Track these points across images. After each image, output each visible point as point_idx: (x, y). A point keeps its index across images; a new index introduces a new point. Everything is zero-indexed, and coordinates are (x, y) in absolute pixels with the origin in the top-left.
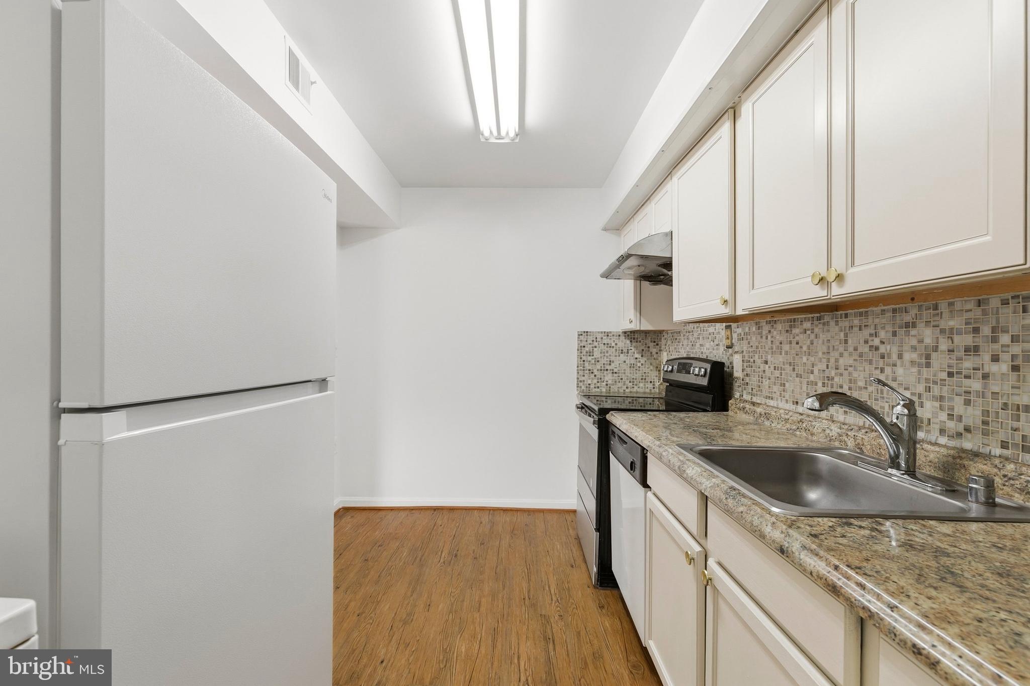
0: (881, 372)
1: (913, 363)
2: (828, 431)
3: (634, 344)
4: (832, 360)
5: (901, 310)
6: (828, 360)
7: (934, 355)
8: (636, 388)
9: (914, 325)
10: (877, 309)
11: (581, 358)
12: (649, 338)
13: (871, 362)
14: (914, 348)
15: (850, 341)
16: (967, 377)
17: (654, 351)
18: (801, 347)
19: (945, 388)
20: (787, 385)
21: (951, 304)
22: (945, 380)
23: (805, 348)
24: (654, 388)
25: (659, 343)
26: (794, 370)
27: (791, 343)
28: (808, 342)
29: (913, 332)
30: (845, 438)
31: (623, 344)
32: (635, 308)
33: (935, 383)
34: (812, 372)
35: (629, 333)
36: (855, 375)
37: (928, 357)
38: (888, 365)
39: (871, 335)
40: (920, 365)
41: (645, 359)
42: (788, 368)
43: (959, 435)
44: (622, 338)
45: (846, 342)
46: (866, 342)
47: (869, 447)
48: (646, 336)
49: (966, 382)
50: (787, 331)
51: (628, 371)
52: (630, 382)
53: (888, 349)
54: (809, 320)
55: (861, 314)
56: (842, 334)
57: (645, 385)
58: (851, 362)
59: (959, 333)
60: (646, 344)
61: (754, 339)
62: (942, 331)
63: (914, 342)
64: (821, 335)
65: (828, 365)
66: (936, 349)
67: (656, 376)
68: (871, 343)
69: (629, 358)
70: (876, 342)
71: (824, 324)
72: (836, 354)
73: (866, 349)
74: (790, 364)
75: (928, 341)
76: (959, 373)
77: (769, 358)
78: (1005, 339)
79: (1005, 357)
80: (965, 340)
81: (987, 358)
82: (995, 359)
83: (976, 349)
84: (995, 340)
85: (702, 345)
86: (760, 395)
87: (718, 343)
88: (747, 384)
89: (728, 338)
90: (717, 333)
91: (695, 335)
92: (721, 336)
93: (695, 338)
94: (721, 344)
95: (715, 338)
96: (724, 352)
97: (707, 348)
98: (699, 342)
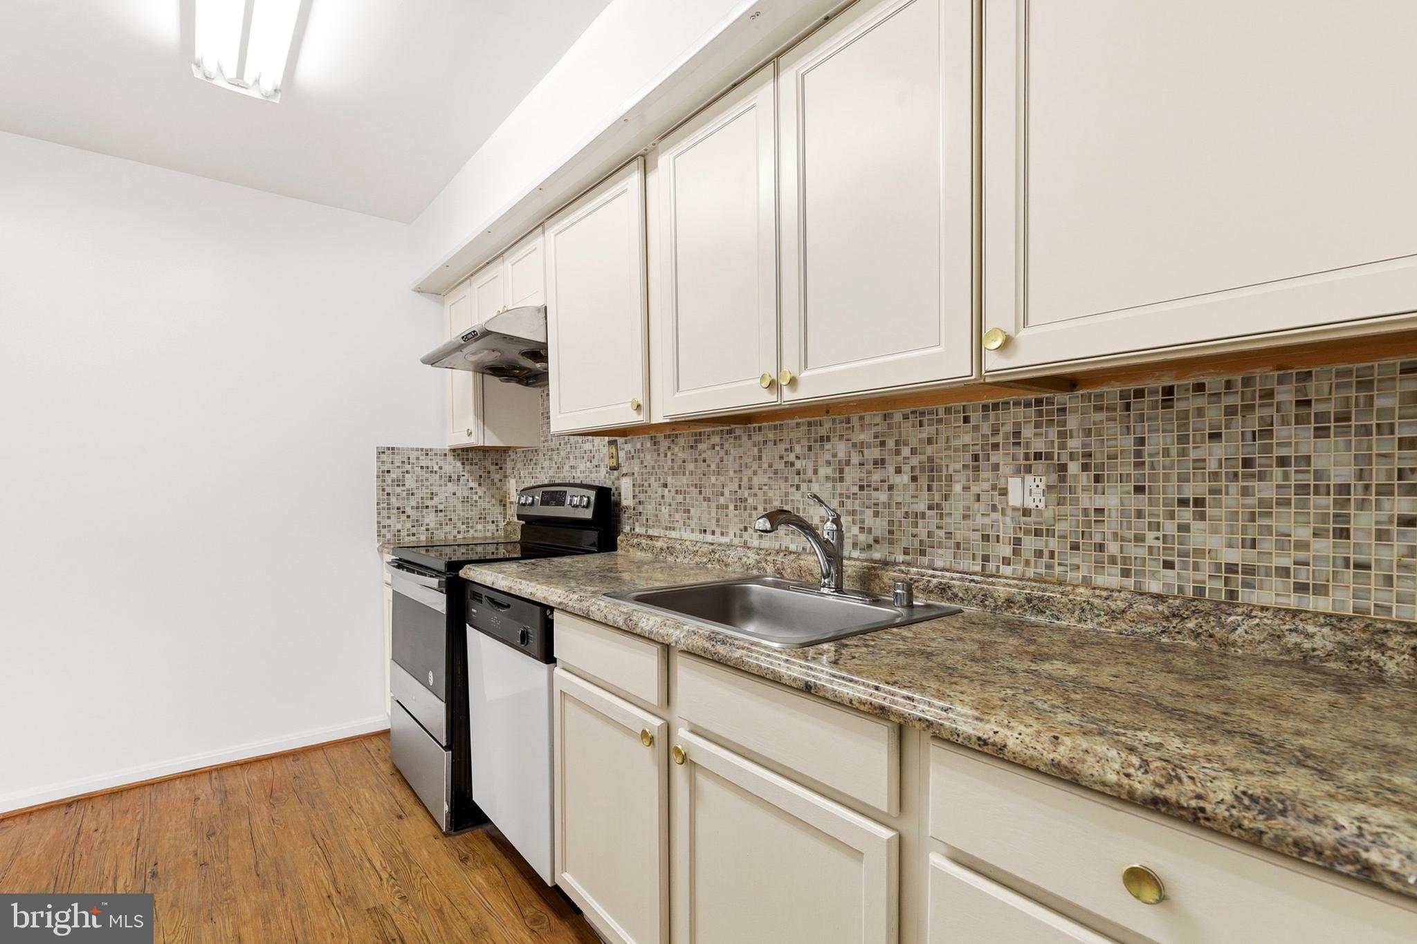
1: (827, 478)
2: (745, 559)
3: (468, 468)
4: (745, 479)
5: (815, 424)
6: (741, 480)
7: (847, 469)
8: (472, 531)
9: (828, 439)
10: (792, 422)
11: (383, 490)
12: (490, 459)
13: (786, 479)
14: (828, 463)
15: (764, 457)
16: (876, 489)
17: (497, 477)
18: (709, 466)
20: (692, 511)
21: (861, 418)
22: (856, 494)
23: (713, 467)
24: (497, 530)
25: (504, 466)
26: (700, 492)
27: (696, 461)
28: (717, 460)
29: (828, 446)
31: (451, 467)
32: (476, 415)
33: (848, 497)
34: (722, 494)
35: (460, 452)
36: (771, 494)
37: (841, 471)
39: (786, 450)
40: (834, 480)
41: (484, 489)
42: (694, 491)
43: (870, 547)
44: (450, 458)
45: (760, 458)
46: (781, 457)
47: (789, 570)
48: (485, 455)
49: (875, 494)
50: (692, 447)
51: (459, 507)
52: (463, 523)
53: (804, 464)
54: (718, 434)
55: (775, 428)
56: (756, 450)
57: (484, 527)
58: (766, 480)
59: (869, 446)
60: (485, 468)
61: (648, 457)
62: (854, 445)
63: (828, 457)
64: (732, 452)
65: (740, 485)
66: (848, 463)
67: (500, 513)
68: (786, 459)
69: (460, 487)
71: (735, 438)
72: (750, 472)
73: (781, 465)
74: (696, 486)
75: (842, 455)
76: (869, 486)
77: (669, 479)
78: (906, 451)
79: (906, 468)
80: (874, 453)
81: (892, 470)
82: (898, 471)
83: (883, 461)
84: (898, 453)
85: (574, 467)
86: (658, 526)
87: (597, 464)
88: (640, 514)
89: (612, 457)
90: (596, 451)
91: (562, 454)
92: (602, 455)
93: (562, 458)
94: (603, 464)
95: (593, 457)
96: (607, 475)
97: (581, 472)
98: (569, 463)
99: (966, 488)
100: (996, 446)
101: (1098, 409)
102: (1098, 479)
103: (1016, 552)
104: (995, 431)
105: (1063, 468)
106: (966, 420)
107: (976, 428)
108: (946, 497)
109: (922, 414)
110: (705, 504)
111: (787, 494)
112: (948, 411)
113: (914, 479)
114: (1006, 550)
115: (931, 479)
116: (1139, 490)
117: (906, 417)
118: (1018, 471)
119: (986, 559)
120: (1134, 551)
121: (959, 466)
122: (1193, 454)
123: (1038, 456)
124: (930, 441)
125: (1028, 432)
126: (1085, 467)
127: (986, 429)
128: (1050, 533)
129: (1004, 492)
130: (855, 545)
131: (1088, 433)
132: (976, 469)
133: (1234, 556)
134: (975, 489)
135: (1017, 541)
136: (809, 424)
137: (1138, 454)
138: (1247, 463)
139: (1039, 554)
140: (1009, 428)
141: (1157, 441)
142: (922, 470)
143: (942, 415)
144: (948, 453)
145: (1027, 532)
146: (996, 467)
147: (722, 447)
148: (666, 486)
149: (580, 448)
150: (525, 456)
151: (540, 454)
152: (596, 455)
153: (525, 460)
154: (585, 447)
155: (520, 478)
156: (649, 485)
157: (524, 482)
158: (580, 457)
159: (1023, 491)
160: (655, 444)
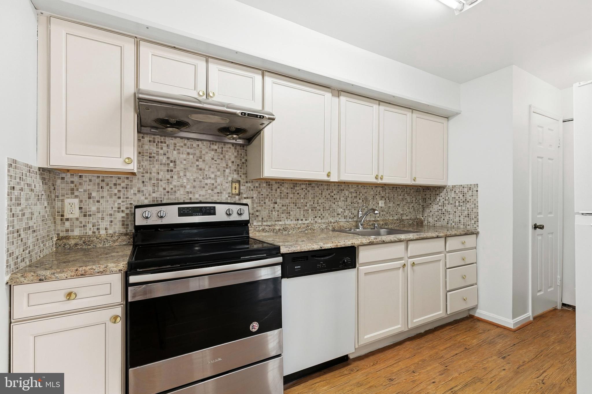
0: (334, 204)
1: (343, 201)
2: (321, 227)
3: (44, 187)
4: (316, 201)
5: (340, 185)
12: (51, 180)
13: (331, 201)
14: (343, 196)
16: (355, 203)
17: (53, 197)
18: (300, 196)
19: (350, 207)
21: (352, 186)
23: (302, 196)
26: (296, 205)
27: (294, 193)
28: (304, 193)
29: (343, 192)
30: (328, 227)
31: (39, 186)
33: (348, 206)
34: (306, 206)
35: (41, 172)
36: (325, 205)
37: (347, 199)
38: (336, 201)
39: (331, 192)
40: (345, 201)
41: (49, 208)
42: (292, 205)
43: (353, 218)
44: (38, 177)
45: (322, 194)
46: (329, 194)
48: (50, 176)
50: (292, 188)
51: (41, 226)
52: (42, 243)
53: (336, 197)
54: (304, 184)
55: (327, 185)
56: (320, 192)
58: (323, 201)
60: (50, 188)
62: (350, 192)
63: (343, 195)
64: (311, 191)
65: (314, 203)
66: (348, 197)
68: (330, 195)
69: (42, 207)
71: (312, 187)
72: (317, 198)
73: (329, 197)
74: (294, 203)
75: (347, 195)
76: (353, 203)
77: (278, 201)
78: (361, 195)
79: (361, 199)
80: (354, 195)
81: (358, 198)
82: (360, 199)
83: (356, 197)
84: (360, 195)
85: (191, 192)
86: (270, 221)
87: (219, 192)
88: (257, 216)
89: (235, 189)
90: (219, 185)
91: (174, 183)
92: (224, 187)
93: (175, 186)
94: (224, 192)
95: (216, 188)
96: (229, 198)
97: (200, 195)
98: (185, 190)
99: (372, 203)
100: (377, 195)
101: (390, 189)
102: (390, 201)
103: (380, 215)
104: (377, 192)
105: (386, 199)
106: (372, 189)
107: (374, 190)
109: (365, 186)
110: (298, 209)
111: (331, 205)
112: (369, 186)
113: (363, 201)
114: (378, 215)
115: (366, 201)
117: (361, 187)
118: (380, 200)
119: (375, 217)
120: (394, 213)
121: (370, 198)
122: (399, 198)
123: (382, 197)
124: (366, 192)
125: (381, 192)
126: (388, 199)
128: (384, 211)
129: (378, 204)
130: (350, 218)
131: (388, 192)
132: (374, 199)
133: (402, 212)
134: (373, 203)
135: (380, 213)
136: (338, 185)
137: (394, 197)
138: (403, 199)
139: (383, 215)
140: (378, 191)
141: (396, 195)
142: (364, 199)
143: (368, 187)
144: (369, 195)
145: (381, 211)
146: (377, 199)
147: (306, 189)
148: (276, 203)
149: (201, 182)
150: (103, 181)
151: (135, 181)
152: (219, 187)
153: (103, 184)
154: (206, 181)
155: (90, 198)
156: (265, 203)
157: (98, 202)
158: (200, 187)
159: (381, 203)
160: (269, 185)
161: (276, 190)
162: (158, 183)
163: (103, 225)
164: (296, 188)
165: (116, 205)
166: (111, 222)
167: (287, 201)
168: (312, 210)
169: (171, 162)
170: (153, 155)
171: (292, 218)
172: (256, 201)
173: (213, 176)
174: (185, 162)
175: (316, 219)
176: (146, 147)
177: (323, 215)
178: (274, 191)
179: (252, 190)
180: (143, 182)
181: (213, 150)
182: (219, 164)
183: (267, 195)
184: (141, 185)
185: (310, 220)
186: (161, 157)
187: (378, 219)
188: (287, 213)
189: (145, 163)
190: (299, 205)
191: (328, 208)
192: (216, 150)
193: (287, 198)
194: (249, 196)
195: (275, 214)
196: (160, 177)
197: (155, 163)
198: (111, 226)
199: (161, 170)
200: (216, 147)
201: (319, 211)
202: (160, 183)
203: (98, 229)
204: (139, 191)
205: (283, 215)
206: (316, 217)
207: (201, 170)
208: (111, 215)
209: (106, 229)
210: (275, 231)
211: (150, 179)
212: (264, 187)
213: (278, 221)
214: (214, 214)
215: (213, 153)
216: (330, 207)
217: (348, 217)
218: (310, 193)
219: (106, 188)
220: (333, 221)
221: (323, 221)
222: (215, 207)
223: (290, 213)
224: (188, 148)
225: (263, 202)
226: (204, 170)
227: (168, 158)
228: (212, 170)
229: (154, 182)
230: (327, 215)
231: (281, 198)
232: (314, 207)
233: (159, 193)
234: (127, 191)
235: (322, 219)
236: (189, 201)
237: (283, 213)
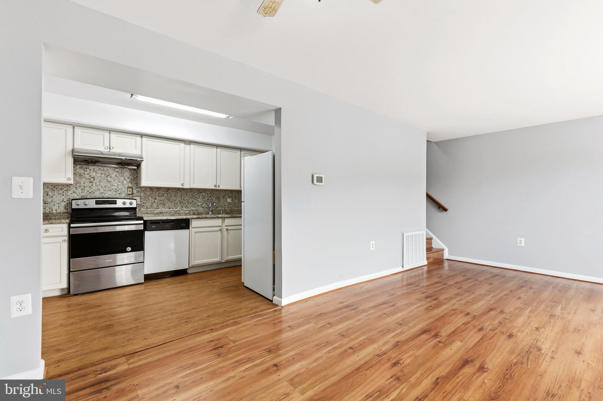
0: (195, 200)
1: (202, 198)
2: (185, 212)
4: (183, 198)
7: (205, 197)
9: (202, 192)
13: (193, 198)
14: (202, 196)
15: (188, 194)
18: (172, 195)
20: (166, 204)
23: (173, 195)
26: (169, 201)
27: (168, 194)
28: (174, 194)
29: (202, 193)
33: (205, 201)
36: (189, 201)
38: (197, 199)
42: (166, 200)
45: (187, 194)
50: (166, 191)
58: (188, 198)
62: (207, 194)
63: (202, 195)
65: (181, 199)
66: (205, 196)
70: (194, 195)
71: (180, 192)
72: (184, 197)
73: (192, 196)
74: (167, 199)
75: (204, 195)
76: (209, 200)
77: (157, 198)
78: (215, 195)
80: (210, 195)
81: (212, 197)
82: (214, 198)
83: (211, 196)
84: (213, 195)
85: (103, 193)
86: (152, 208)
87: (120, 193)
88: (144, 206)
89: (130, 191)
90: (120, 189)
91: (93, 188)
92: (123, 190)
93: (94, 190)
94: (123, 193)
95: (118, 191)
96: (126, 196)
97: (108, 195)
98: (99, 192)
102: (236, 199)
105: (233, 198)
106: (223, 192)
108: (220, 201)
109: (217, 190)
110: (171, 203)
113: (216, 199)
114: (227, 207)
115: (218, 199)
116: (239, 200)
118: (228, 198)
119: (225, 208)
123: (230, 196)
124: (218, 194)
125: (229, 194)
127: (225, 193)
128: (231, 205)
129: (227, 200)
130: (206, 208)
131: (235, 194)
132: (224, 198)
134: (224, 200)
135: (228, 206)
139: (230, 207)
140: (227, 193)
142: (217, 197)
143: (220, 191)
144: (220, 196)
146: (226, 197)
147: (176, 192)
148: (156, 199)
149: (109, 187)
150: (54, 187)
151: (71, 187)
152: (120, 190)
153: (55, 189)
154: (112, 187)
155: (47, 195)
156: (148, 199)
157: (52, 197)
158: (109, 190)
159: (229, 200)
160: (151, 189)
161: (156, 192)
162: (85, 188)
163: (54, 208)
164: (169, 191)
165: (61, 199)
166: (59, 207)
167: (163, 198)
168: (180, 203)
169: (92, 178)
170: (81, 174)
171: (166, 207)
172: (143, 198)
173: (116, 185)
174: (100, 178)
175: (183, 208)
176: (78, 171)
177: (188, 206)
178: (154, 193)
179: (140, 192)
180: (76, 188)
181: (116, 172)
182: (119, 179)
183: (150, 195)
184: (75, 189)
185: (178, 208)
186: (86, 176)
187: (227, 209)
188: (163, 204)
189: (77, 179)
190: (172, 200)
191: (191, 202)
192: (118, 172)
193: (163, 197)
194: (139, 195)
195: (155, 205)
196: (85, 185)
197: (83, 178)
198: (59, 208)
199: (86, 182)
200: (118, 170)
201: (185, 204)
202: (86, 188)
203: (52, 210)
204: (74, 192)
205: (160, 206)
206: (183, 207)
207: (109, 182)
208: (59, 203)
209: (56, 210)
210: (154, 214)
211: (80, 186)
212: (148, 190)
213: (157, 208)
214: (116, 204)
215: (116, 173)
216: (193, 202)
217: (205, 208)
218: (179, 195)
219: (56, 191)
220: (194, 209)
221: (187, 209)
222: (116, 201)
223: (165, 204)
224: (102, 171)
225: (147, 199)
226: (111, 182)
227: (90, 176)
228: (116, 182)
229: (82, 188)
230: (190, 206)
231: (159, 196)
232: (181, 202)
233: (85, 193)
234: (67, 192)
235: (186, 208)
236: (102, 197)
237: (160, 204)
